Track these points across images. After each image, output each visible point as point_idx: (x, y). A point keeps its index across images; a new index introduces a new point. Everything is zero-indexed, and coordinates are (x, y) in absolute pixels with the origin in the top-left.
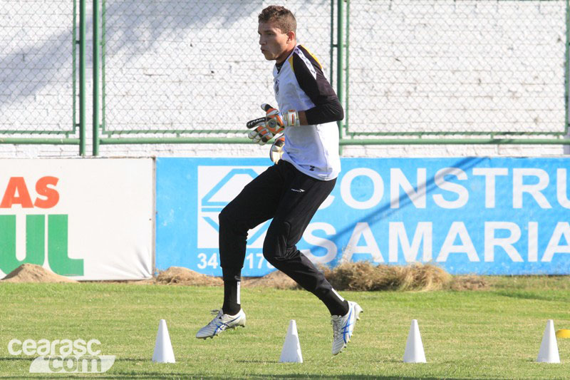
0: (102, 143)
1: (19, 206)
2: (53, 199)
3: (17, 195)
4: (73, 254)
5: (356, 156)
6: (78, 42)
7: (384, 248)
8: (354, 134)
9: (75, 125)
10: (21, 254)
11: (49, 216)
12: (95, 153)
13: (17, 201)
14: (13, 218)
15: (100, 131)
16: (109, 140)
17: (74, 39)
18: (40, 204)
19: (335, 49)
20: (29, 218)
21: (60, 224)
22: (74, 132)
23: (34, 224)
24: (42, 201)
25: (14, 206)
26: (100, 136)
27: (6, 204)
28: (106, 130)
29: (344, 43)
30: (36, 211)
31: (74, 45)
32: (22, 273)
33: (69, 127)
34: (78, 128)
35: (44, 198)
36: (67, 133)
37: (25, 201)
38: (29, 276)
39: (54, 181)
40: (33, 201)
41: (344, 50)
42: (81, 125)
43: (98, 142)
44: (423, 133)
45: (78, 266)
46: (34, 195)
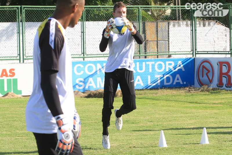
0: (25, 59)
1: (5, 77)
2: (14, 74)
3: (4, 74)
4: (19, 89)
5: (88, 61)
6: (18, 33)
7: (96, 85)
8: (88, 55)
9: (18, 55)
10: (6, 89)
11: (13, 79)
12: (23, 62)
13: (4, 75)
14: (3, 80)
15: (24, 56)
16: (27, 58)
17: (17, 32)
18: (10, 76)
19: (82, 33)
20: (7, 80)
21: (15, 81)
22: (18, 57)
23: (9, 81)
24: (11, 75)
25: (4, 77)
26: (25, 57)
27: (2, 76)
28: (26, 56)
29: (84, 31)
30: (9, 78)
31: (17, 34)
32: (8, 95)
33: (17, 55)
34: (19, 56)
35: (11, 74)
36: (16, 57)
37: (6, 75)
38: (11, 96)
39: (14, 70)
40: (8, 75)
41: (84, 33)
42: (20, 55)
43: (24, 59)
44: (104, 54)
45: (20, 92)
46: (9, 74)
